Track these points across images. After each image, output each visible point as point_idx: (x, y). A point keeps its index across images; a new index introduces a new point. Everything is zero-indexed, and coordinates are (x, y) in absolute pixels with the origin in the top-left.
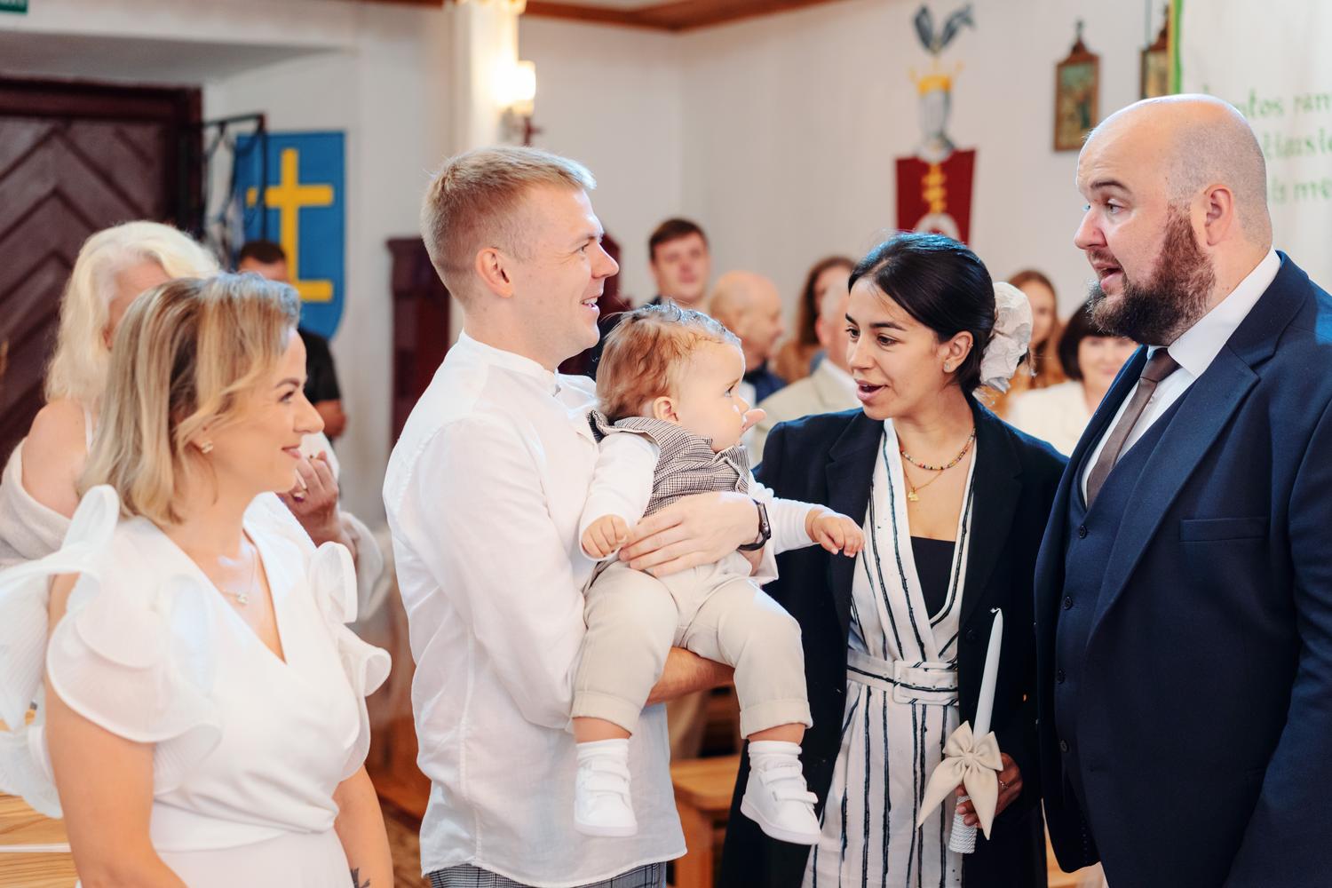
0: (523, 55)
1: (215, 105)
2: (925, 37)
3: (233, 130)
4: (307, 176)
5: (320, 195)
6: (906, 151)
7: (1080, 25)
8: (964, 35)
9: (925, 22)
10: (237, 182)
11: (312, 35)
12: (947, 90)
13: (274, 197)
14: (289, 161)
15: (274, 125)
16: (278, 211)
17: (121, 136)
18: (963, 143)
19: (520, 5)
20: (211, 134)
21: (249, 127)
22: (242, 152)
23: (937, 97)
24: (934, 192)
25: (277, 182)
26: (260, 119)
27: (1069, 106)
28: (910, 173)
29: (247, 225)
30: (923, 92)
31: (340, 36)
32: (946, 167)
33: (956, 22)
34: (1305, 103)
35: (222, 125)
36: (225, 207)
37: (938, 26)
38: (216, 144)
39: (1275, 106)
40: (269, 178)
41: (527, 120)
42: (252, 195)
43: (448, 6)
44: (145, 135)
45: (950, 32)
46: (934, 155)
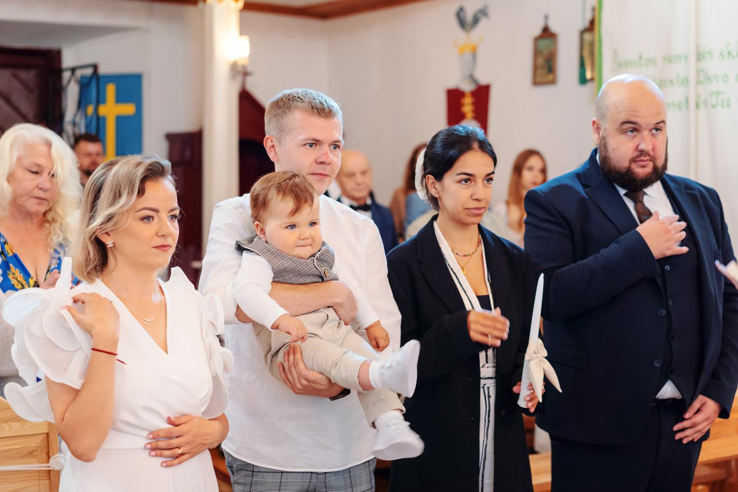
0: (242, 32)
1: (69, 59)
2: (462, 23)
3: (79, 73)
4: (120, 98)
5: (128, 109)
6: (452, 85)
7: (546, 17)
8: (483, 22)
9: (462, 14)
10: (81, 104)
11: (123, 20)
12: (474, 52)
13: (103, 110)
14: (111, 90)
15: (103, 70)
16: (104, 118)
17: (15, 76)
18: (483, 80)
19: (240, 4)
20: (66, 75)
21: (89, 72)
22: (84, 85)
23: (468, 56)
24: (468, 107)
25: (104, 102)
26: (95, 67)
27: (541, 61)
28: (454, 97)
29: (88, 126)
30: (461, 52)
31: (140, 22)
32: (474, 94)
33: (479, 15)
34: (669, 60)
35: (73, 70)
36: (75, 115)
37: (469, 17)
38: (69, 81)
39: (652, 61)
40: (100, 100)
41: (244, 67)
42: (90, 109)
43: (201, 4)
44: (28, 76)
45: (476, 21)
46: (467, 87)
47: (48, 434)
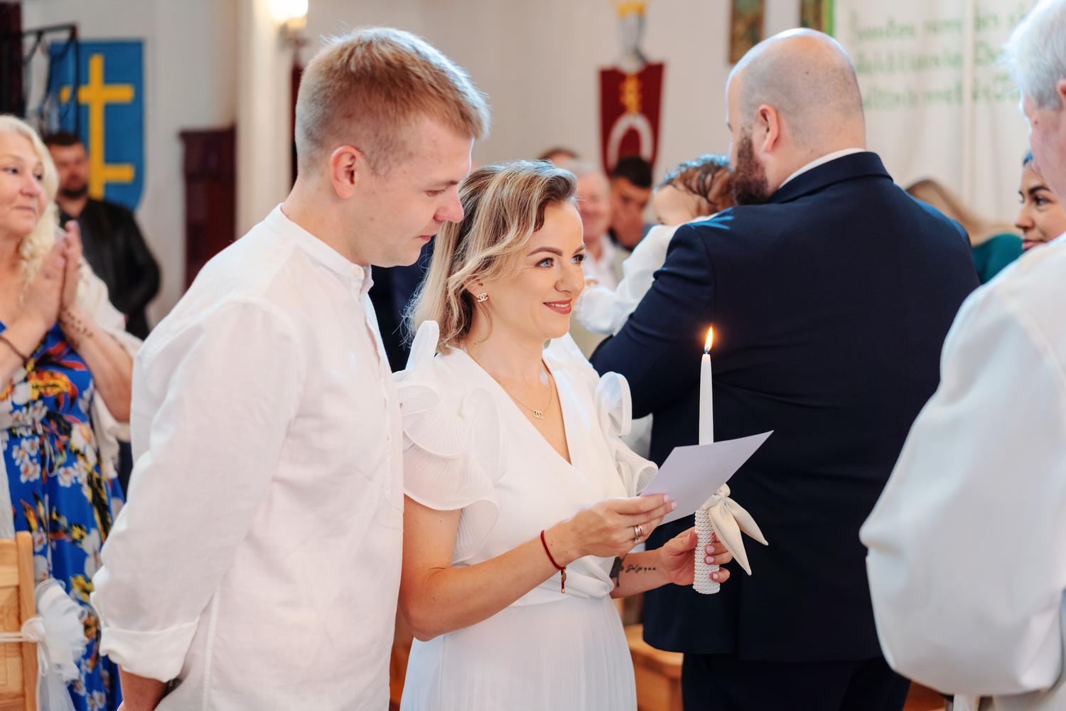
1: (32, 17)
3: (49, 38)
4: (111, 77)
5: (123, 93)
6: (608, 63)
10: (52, 85)
13: (85, 95)
14: (96, 65)
15: (85, 34)
16: (87, 107)
18: (654, 55)
20: (29, 42)
21: (63, 36)
22: (56, 57)
24: (631, 96)
25: (86, 82)
26: (73, 29)
27: (741, 28)
28: (611, 81)
29: (62, 118)
34: (933, 28)
35: (40, 34)
36: (44, 101)
38: (34, 51)
39: (908, 30)
40: (80, 79)
41: (296, 32)
42: (66, 94)
46: (630, 66)
47: (18, 588)
